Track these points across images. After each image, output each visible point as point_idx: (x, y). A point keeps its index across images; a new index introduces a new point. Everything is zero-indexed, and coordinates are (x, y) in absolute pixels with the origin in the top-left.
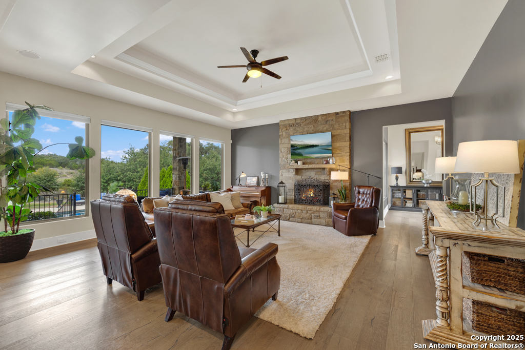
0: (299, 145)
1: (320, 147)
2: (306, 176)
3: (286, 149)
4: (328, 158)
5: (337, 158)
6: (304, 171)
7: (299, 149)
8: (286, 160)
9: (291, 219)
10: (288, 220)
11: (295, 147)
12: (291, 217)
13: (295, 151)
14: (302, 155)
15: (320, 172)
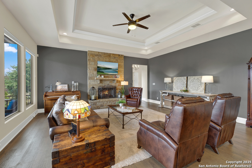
0: (102, 67)
1: (112, 70)
2: (104, 83)
3: (93, 68)
4: (116, 75)
5: (119, 75)
6: (103, 81)
7: (102, 69)
8: (92, 74)
9: (101, 107)
10: (99, 109)
11: (100, 68)
12: (101, 106)
13: (99, 70)
14: (104, 73)
15: (112, 82)
